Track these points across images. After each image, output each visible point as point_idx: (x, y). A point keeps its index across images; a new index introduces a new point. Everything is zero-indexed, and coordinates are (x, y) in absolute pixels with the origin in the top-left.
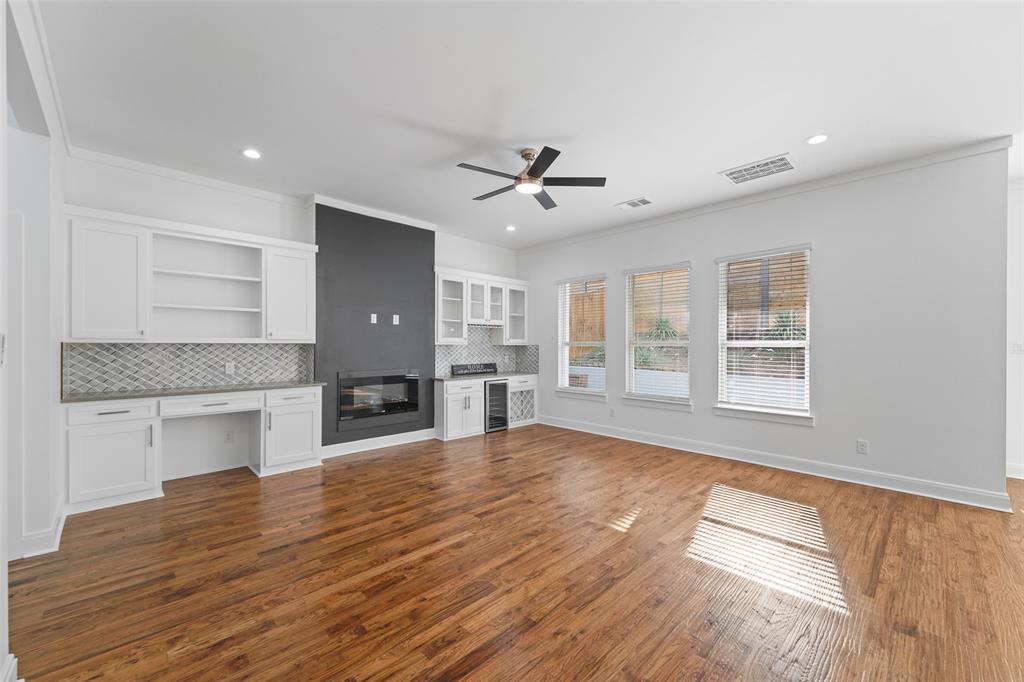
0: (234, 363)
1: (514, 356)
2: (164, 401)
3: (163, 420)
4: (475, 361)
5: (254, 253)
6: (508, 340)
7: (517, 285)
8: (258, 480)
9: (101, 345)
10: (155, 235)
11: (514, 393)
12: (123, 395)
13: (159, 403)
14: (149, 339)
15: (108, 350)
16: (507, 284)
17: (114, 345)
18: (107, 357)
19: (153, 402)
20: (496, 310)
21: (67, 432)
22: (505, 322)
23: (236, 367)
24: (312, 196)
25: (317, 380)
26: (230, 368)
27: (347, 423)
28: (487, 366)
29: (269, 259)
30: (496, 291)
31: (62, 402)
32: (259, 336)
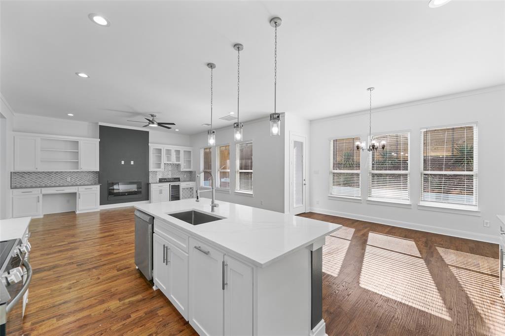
0: (70, 178)
1: (189, 175)
2: (43, 189)
3: (43, 195)
4: (170, 177)
5: (76, 143)
6: (183, 169)
7: (188, 149)
8: (76, 214)
9: (24, 172)
10: (41, 139)
11: (184, 189)
12: (32, 187)
13: (41, 190)
14: (39, 170)
15: (27, 174)
16: (182, 149)
17: (29, 172)
18: (27, 176)
19: (40, 189)
20: (178, 158)
21: (13, 198)
22: (182, 162)
23: (71, 179)
24: (98, 123)
25: (99, 183)
26: (69, 179)
27: (112, 198)
28: (175, 179)
29: (81, 145)
30: (178, 152)
31: (11, 188)
32: (78, 169)
